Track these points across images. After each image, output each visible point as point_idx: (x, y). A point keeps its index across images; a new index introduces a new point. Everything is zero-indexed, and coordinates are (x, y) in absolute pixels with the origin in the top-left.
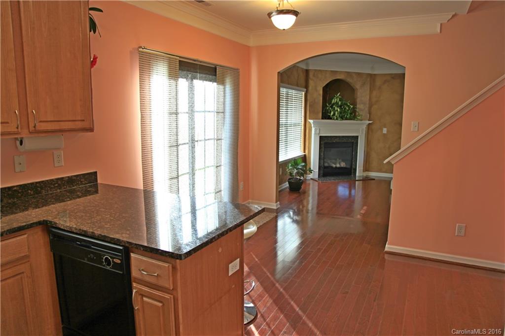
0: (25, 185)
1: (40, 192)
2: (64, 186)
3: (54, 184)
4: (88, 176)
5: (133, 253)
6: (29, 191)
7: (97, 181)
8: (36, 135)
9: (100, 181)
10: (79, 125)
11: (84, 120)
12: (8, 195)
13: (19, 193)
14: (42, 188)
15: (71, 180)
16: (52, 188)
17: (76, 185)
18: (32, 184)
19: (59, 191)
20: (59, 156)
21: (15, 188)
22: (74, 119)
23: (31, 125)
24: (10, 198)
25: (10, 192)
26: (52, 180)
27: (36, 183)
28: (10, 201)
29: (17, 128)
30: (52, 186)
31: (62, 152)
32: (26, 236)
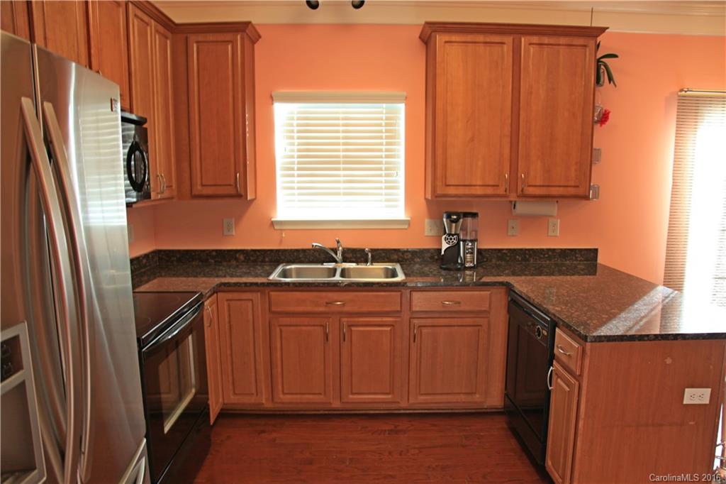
0: (514, 250)
1: (528, 260)
2: (555, 258)
3: (544, 255)
4: (586, 252)
5: (559, 328)
6: (518, 257)
7: (596, 260)
8: (524, 199)
9: (600, 260)
10: (572, 191)
11: (578, 187)
12: (497, 256)
13: (507, 256)
14: (530, 256)
15: (565, 253)
16: (541, 258)
17: (569, 260)
18: (521, 250)
19: (548, 262)
20: (554, 225)
21: (504, 251)
22: (566, 185)
23: (519, 189)
24: (498, 260)
25: (499, 254)
26: (543, 250)
27: (526, 250)
28: (498, 263)
29: (506, 191)
30: (542, 256)
31: (559, 221)
32: (489, 292)
